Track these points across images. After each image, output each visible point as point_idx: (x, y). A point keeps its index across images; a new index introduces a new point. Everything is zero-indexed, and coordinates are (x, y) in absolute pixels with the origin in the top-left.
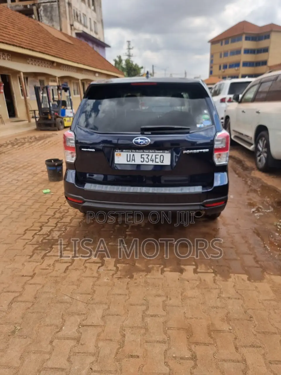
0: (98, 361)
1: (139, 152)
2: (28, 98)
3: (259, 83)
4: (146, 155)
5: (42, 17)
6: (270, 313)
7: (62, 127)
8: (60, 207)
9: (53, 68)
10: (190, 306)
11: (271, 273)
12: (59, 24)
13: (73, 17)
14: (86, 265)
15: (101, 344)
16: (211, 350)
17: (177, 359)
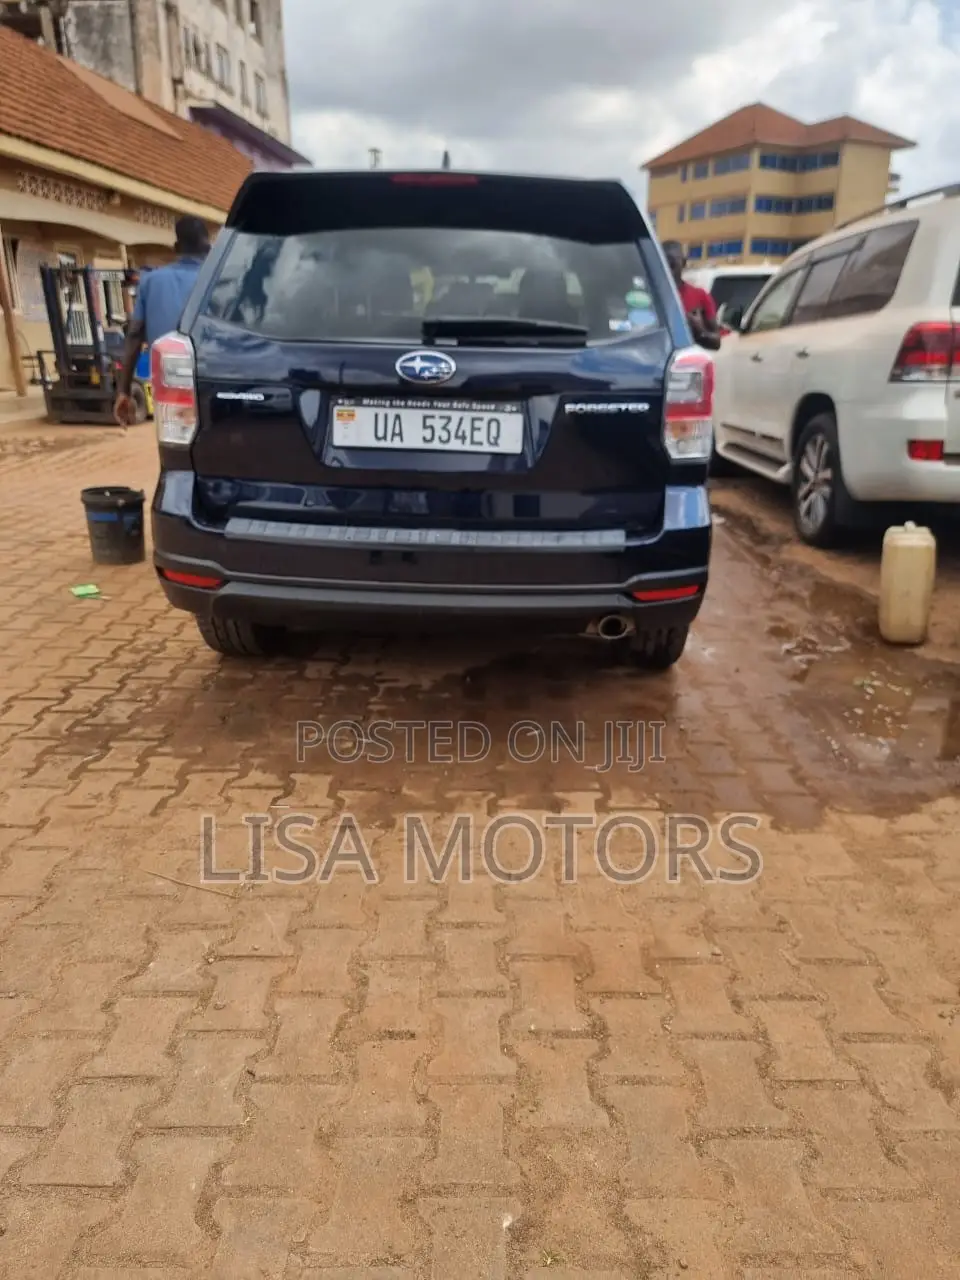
0: (276, 1052)
1: (417, 407)
2: (16, 312)
3: (807, 264)
4: (442, 417)
5: (73, 48)
6: (842, 912)
7: (139, 415)
8: (134, 634)
9: (108, 213)
10: (583, 897)
11: (845, 809)
12: (130, 76)
13: (183, 53)
14: (229, 795)
15: (281, 1006)
16: (652, 1012)
17: (544, 1037)
